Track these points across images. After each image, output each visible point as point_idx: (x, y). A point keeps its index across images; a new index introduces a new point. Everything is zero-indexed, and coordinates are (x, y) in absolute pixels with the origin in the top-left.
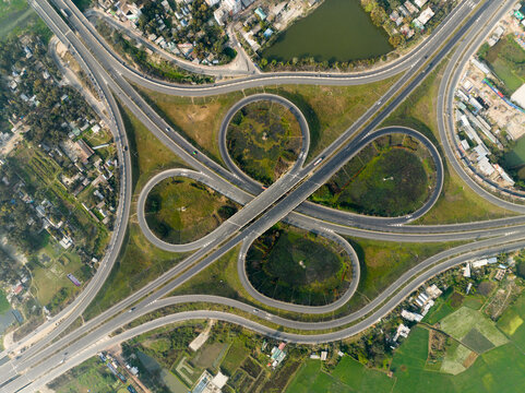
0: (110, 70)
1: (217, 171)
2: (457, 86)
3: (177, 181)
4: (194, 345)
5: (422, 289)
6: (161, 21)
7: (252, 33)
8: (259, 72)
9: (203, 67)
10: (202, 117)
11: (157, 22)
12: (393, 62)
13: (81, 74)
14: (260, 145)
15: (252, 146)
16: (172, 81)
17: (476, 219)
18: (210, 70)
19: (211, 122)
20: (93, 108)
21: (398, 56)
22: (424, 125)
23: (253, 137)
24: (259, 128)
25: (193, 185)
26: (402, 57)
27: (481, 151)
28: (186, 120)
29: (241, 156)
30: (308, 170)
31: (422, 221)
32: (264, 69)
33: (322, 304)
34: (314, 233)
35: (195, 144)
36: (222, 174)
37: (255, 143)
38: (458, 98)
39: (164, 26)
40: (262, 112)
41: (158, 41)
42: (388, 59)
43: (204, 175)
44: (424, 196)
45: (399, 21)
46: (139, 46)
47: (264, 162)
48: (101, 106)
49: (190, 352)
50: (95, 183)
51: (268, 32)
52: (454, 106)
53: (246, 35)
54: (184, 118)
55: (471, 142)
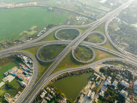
1: (92, 45)
2: (32, 76)
3: (100, 42)
5: (41, 35)
6: (125, 75)
7: (98, 78)
8: (91, 67)
10: (101, 55)
11: (126, 74)
12: (53, 78)
14: (84, 52)
15: (86, 52)
16: (113, 61)
17: (28, 48)
18: (104, 65)
19: (98, 54)
20: (128, 51)
21: (51, 81)
23: (86, 54)
24: (86, 56)
25: (96, 42)
26: (50, 81)
27: (26, 61)
29: (88, 50)
30: (71, 48)
31: (42, 45)
34: (66, 39)
35: (100, 50)
39: (124, 74)
40: (86, 59)
41: (123, 69)
42: (54, 79)
43: (95, 44)
44: (41, 50)
45: (52, 92)
46: (127, 67)
47: (82, 49)
48: (126, 52)
49: (84, 22)
50: (117, 39)
51: (93, 79)
52: (33, 71)
53: (99, 76)
54: (105, 54)
55: (29, 63)
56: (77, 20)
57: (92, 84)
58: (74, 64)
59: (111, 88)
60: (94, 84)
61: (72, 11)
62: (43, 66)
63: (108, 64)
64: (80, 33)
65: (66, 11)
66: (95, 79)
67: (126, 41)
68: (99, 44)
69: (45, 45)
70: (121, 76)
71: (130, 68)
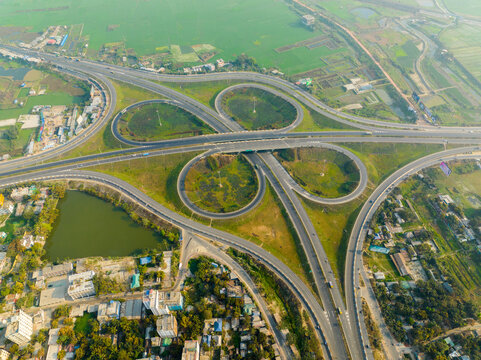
0: (337, 325)
1: (277, 183)
3: (316, 193)
4: (359, 106)
6: (243, 346)
7: (160, 269)
8: (184, 232)
9: (231, 268)
10: (262, 228)
11: (248, 348)
12: (79, 180)
13: (376, 344)
14: (228, 183)
15: (235, 186)
16: (271, 273)
18: (226, 260)
19: (257, 219)
20: (374, 297)
21: (70, 182)
22: (104, 138)
23: (229, 191)
24: (219, 195)
25: (304, 184)
27: (89, 109)
28: (279, 234)
29: (249, 184)
30: (206, 147)
32: (177, 232)
33: (257, 89)
34: (233, 119)
36: (274, 179)
37: (230, 187)
38: (67, 139)
39: (243, 338)
40: (209, 201)
41: (261, 323)
43: (290, 185)
45: (40, 202)
46: (285, 332)
47: (234, 171)
48: (364, 294)
49: (364, 105)
50: (399, 230)
51: (145, 261)
52: (75, 137)
53: (167, 271)
54: (280, 236)
55: (89, 115)
56: (345, 89)
57: (126, 269)
58: (163, 189)
59: (149, 329)
60: (127, 275)
61: (367, 56)
62: (102, 142)
63: (244, 267)
64: (293, 126)
65: (349, 47)
66: (150, 265)
67: (432, 262)
68: (306, 195)
69: (166, 101)
70: (228, 338)
71: (293, 348)
